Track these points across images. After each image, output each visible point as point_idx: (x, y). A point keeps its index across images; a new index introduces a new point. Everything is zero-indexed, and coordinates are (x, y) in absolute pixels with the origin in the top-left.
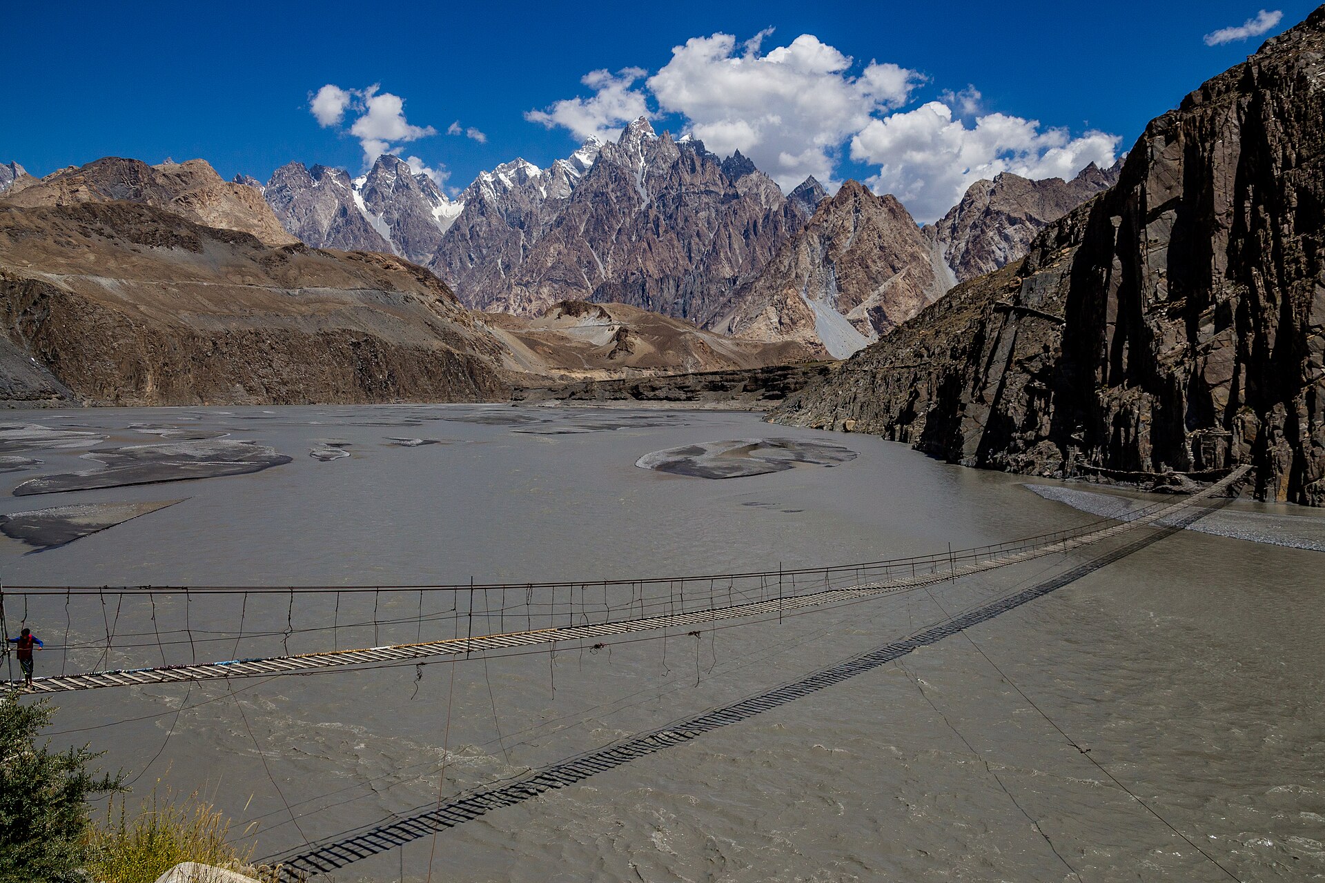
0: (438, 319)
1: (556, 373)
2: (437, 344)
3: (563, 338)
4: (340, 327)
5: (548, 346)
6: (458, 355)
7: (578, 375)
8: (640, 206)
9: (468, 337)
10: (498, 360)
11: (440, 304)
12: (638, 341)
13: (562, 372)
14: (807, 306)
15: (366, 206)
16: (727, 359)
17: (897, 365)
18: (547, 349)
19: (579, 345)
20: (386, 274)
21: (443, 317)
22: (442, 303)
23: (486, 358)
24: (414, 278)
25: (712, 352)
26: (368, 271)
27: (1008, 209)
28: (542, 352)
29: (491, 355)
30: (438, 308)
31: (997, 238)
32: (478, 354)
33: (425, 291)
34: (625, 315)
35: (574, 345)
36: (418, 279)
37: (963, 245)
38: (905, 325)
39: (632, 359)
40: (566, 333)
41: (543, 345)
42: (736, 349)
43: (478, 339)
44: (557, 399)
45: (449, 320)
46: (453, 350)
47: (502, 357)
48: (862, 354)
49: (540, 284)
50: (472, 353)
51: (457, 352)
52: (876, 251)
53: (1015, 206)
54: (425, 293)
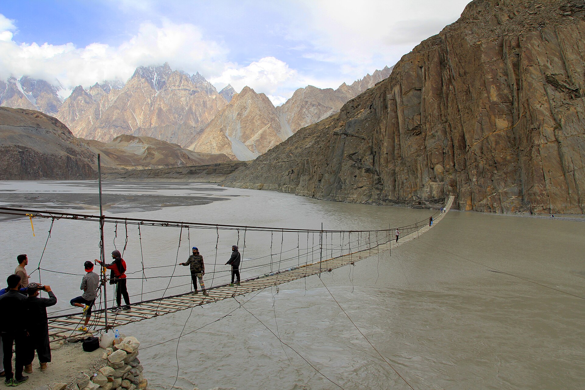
0: (62, 142)
1: (120, 167)
2: (63, 153)
3: (122, 152)
4: (13, 144)
5: (115, 155)
6: (73, 158)
7: (129, 168)
8: (155, 95)
9: (77, 150)
10: (92, 161)
11: (63, 135)
12: (156, 153)
13: (122, 167)
14: (228, 139)
15: (23, 88)
16: (195, 161)
17: (280, 161)
18: (115, 156)
19: (129, 155)
20: (36, 120)
21: (65, 141)
22: (65, 135)
23: (86, 160)
24: (50, 122)
25: (189, 158)
26: (27, 118)
27: (311, 100)
28: (112, 158)
29: (88, 158)
30: (62, 137)
31: (307, 112)
32: (83, 159)
33: (56, 128)
34: (150, 142)
35: (127, 154)
36: (53, 123)
37: (293, 114)
38: (280, 145)
39: (154, 161)
40: (123, 149)
41: (113, 154)
42: (199, 157)
43: (82, 151)
44: (122, 178)
45: (68, 142)
46: (71, 156)
47: (94, 159)
48: (262, 157)
49: (109, 128)
50: (80, 157)
51: (73, 157)
52: (258, 117)
53: (314, 99)
54: (56, 130)
